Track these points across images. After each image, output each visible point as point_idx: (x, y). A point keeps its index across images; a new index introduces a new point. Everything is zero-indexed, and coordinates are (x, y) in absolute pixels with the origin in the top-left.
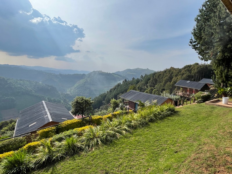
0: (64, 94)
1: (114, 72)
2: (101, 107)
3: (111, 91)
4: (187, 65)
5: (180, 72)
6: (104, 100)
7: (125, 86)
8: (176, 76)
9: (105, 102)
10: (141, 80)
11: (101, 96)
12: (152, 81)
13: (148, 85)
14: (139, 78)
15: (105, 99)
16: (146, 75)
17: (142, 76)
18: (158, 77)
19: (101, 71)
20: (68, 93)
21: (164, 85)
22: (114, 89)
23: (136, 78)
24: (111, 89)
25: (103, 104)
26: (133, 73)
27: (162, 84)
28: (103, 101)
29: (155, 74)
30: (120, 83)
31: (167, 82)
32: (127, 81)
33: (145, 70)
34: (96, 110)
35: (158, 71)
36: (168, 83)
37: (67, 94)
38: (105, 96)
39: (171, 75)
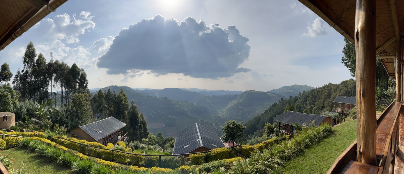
0: (216, 116)
1: (268, 91)
2: (255, 133)
3: (265, 113)
4: (344, 80)
5: (338, 87)
6: (258, 124)
7: (281, 106)
8: (335, 92)
9: (259, 126)
10: (299, 97)
11: (255, 119)
12: (311, 98)
13: (307, 102)
14: (297, 95)
15: (260, 123)
16: (304, 92)
17: (300, 93)
18: (317, 94)
19: (255, 90)
20: (220, 115)
21: (324, 102)
22: (270, 110)
23: (293, 96)
24: (266, 111)
25: (257, 129)
26: (290, 91)
27: (322, 101)
28: (257, 126)
29: (314, 90)
30: (276, 103)
31: (326, 98)
32: (284, 99)
33: (303, 86)
34: (250, 136)
35: (317, 88)
36: (328, 100)
37: (219, 117)
38: (260, 119)
39: (330, 91)
